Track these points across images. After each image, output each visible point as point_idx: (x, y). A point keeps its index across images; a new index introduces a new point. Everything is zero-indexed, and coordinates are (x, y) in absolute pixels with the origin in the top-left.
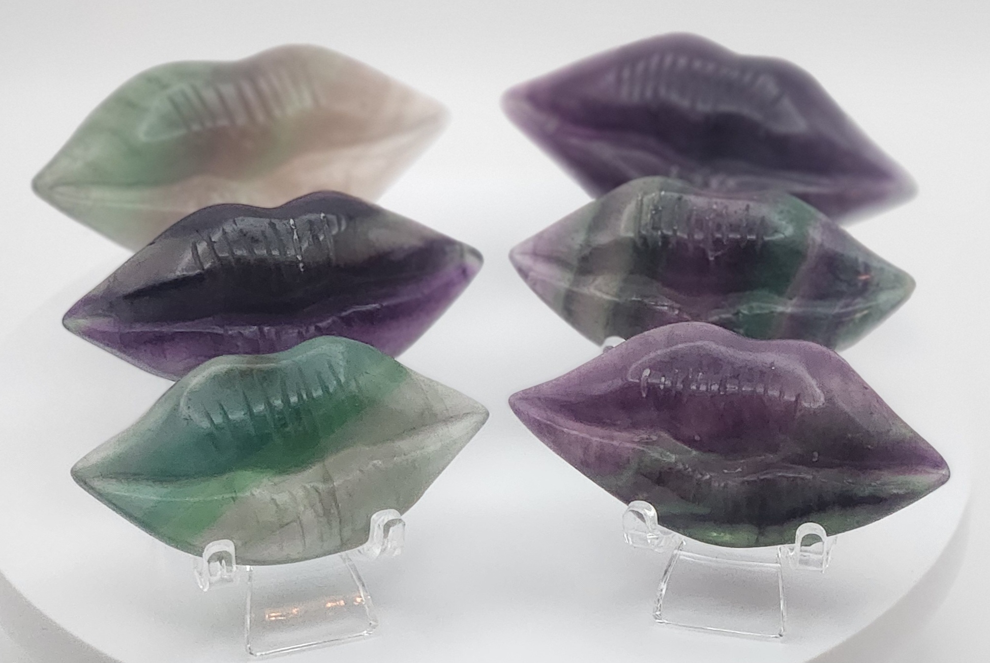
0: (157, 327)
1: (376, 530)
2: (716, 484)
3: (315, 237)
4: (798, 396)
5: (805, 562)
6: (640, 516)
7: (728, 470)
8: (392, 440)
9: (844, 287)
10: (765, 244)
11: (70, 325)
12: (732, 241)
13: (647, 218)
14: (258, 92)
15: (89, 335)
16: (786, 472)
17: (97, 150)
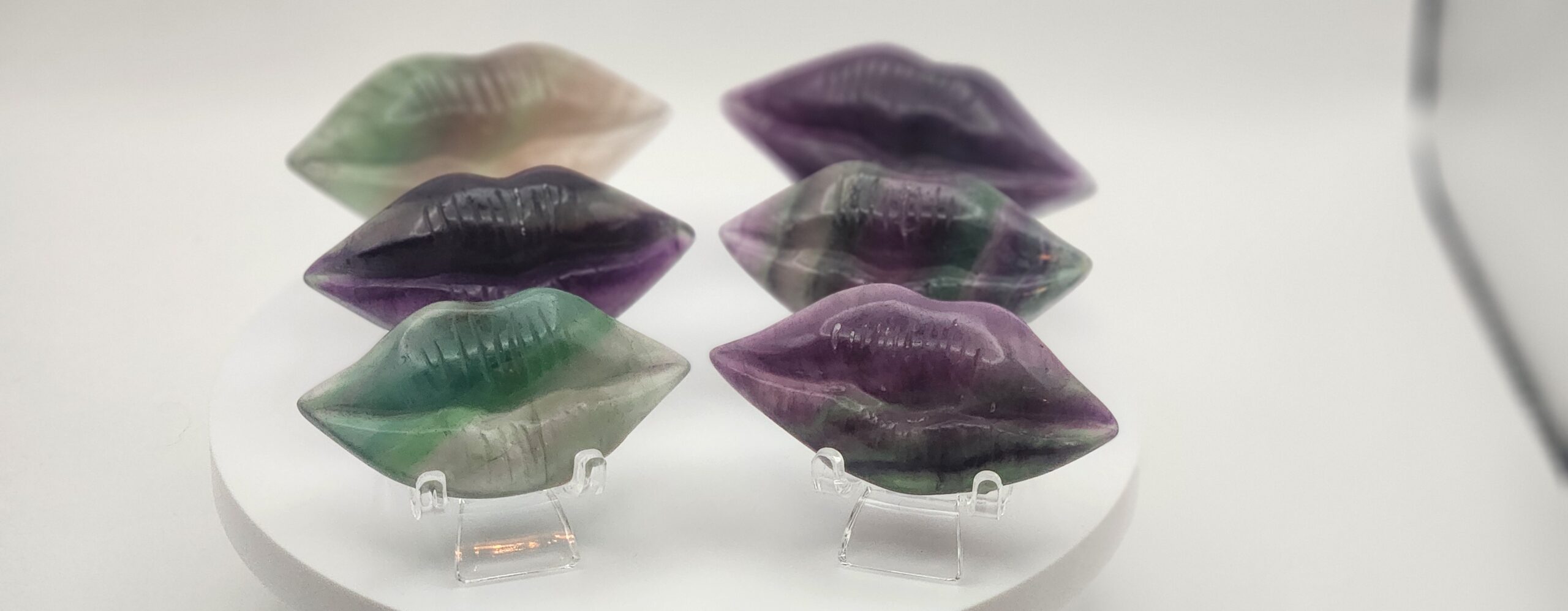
0: (389, 283)
1: (579, 470)
2: (900, 434)
3: (537, 205)
4: (978, 351)
5: (980, 509)
6: (828, 462)
7: (912, 420)
8: (598, 386)
9: (1025, 264)
10: (955, 224)
11: (310, 280)
12: (922, 219)
13: (846, 197)
14: (496, 84)
15: (329, 290)
16: (965, 423)
17: (349, 130)
